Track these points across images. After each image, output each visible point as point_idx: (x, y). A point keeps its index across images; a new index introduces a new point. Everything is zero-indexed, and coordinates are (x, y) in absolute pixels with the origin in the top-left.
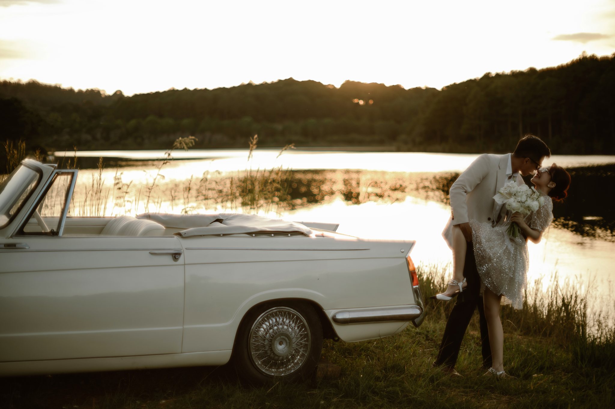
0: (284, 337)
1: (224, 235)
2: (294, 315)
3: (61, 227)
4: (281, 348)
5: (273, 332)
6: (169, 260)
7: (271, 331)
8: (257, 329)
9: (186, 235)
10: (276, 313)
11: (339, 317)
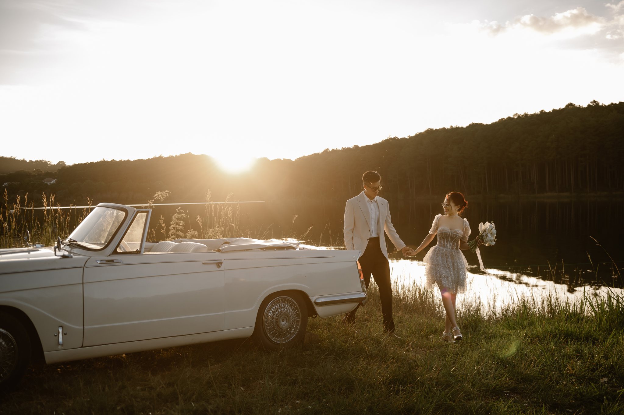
0: (286, 316)
1: (247, 250)
2: (290, 301)
3: (142, 248)
4: (283, 324)
5: (278, 313)
6: (214, 267)
7: (277, 312)
8: (268, 312)
9: (224, 251)
10: (279, 300)
11: (318, 301)
